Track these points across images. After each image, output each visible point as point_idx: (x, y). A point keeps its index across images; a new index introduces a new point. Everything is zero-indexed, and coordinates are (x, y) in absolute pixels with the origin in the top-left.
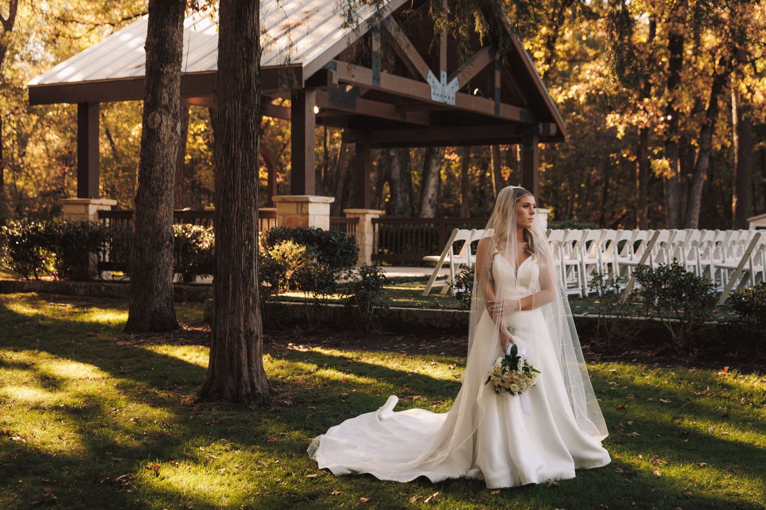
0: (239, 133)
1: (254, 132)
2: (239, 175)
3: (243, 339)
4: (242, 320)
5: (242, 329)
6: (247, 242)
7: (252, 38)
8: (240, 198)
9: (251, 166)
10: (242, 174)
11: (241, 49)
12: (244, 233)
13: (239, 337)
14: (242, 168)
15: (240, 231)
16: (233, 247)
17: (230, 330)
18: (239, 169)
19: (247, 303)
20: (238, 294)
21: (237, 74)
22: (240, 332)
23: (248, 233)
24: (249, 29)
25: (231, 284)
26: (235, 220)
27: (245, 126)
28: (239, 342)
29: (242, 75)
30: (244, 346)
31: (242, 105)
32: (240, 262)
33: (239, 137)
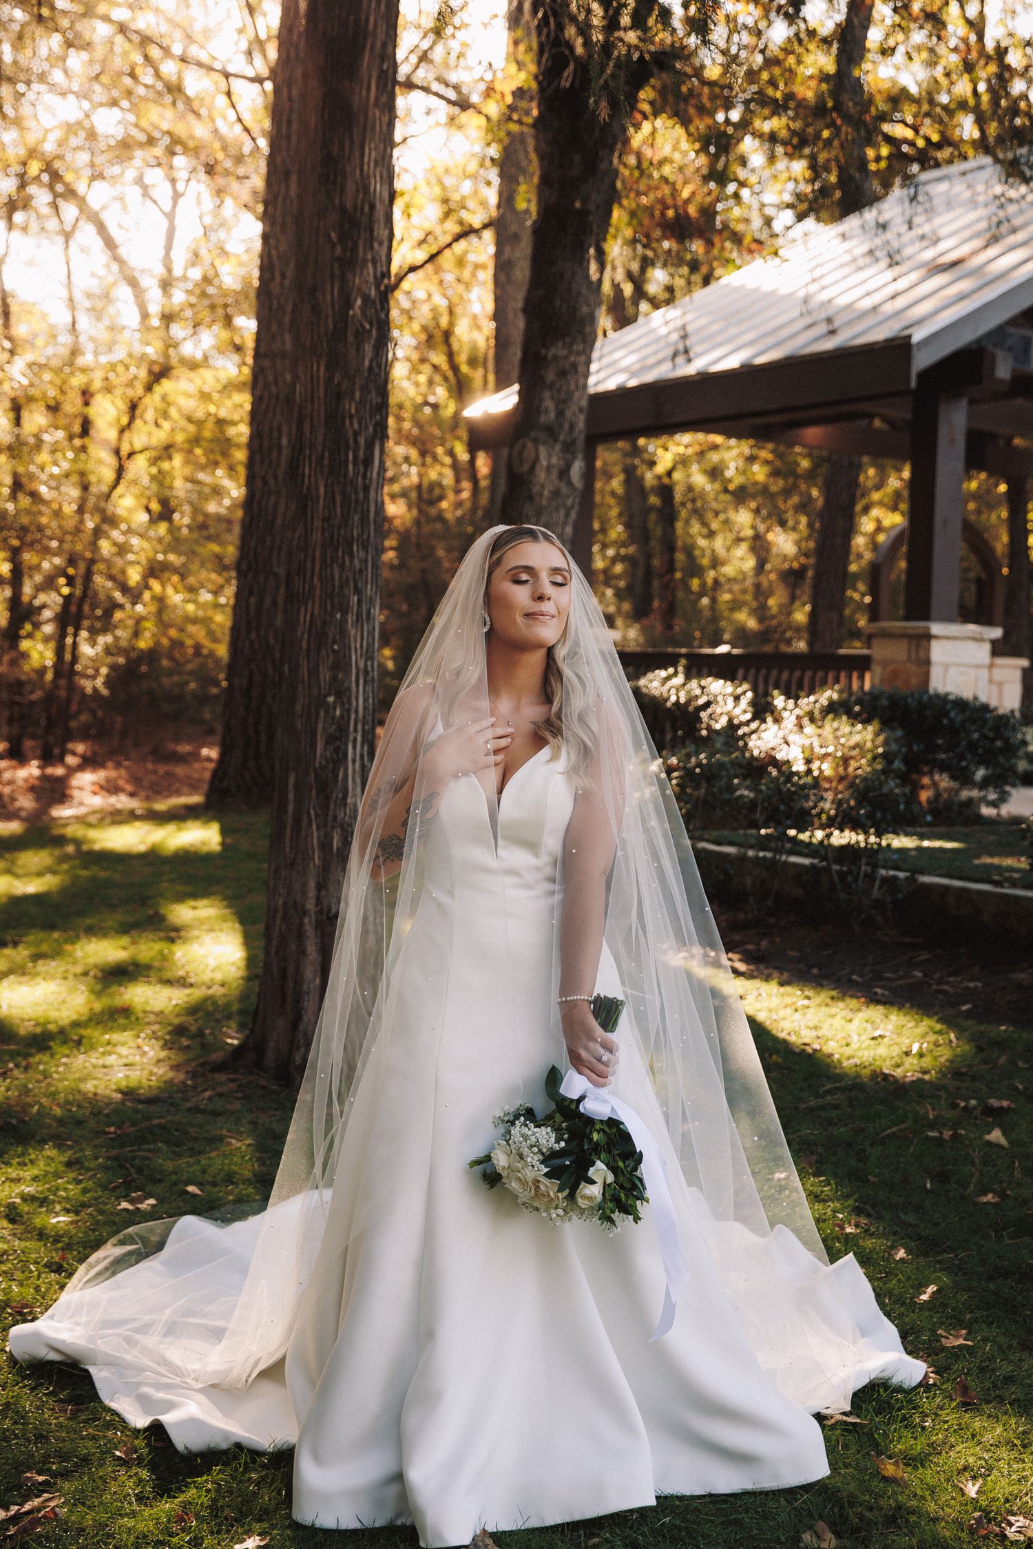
0: (320, 438)
1: (356, 434)
2: (317, 536)
3: (310, 931)
4: (312, 885)
5: (310, 905)
6: (331, 699)
7: (355, 208)
8: (318, 593)
9: (346, 518)
10: (323, 534)
11: (329, 236)
12: (325, 675)
13: (302, 924)
14: (326, 520)
15: (314, 672)
16: (298, 708)
17: (285, 904)
18: (318, 523)
19: (325, 845)
20: (305, 821)
21: (319, 295)
22: (305, 913)
23: (334, 678)
24: (350, 187)
25: (291, 796)
26: (304, 645)
27: (334, 419)
28: (301, 936)
29: (329, 297)
30: (312, 948)
31: (328, 368)
32: (313, 746)
33: (320, 448)
